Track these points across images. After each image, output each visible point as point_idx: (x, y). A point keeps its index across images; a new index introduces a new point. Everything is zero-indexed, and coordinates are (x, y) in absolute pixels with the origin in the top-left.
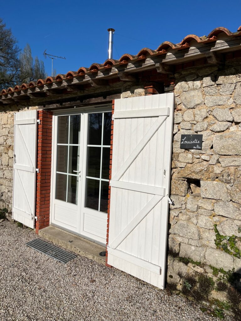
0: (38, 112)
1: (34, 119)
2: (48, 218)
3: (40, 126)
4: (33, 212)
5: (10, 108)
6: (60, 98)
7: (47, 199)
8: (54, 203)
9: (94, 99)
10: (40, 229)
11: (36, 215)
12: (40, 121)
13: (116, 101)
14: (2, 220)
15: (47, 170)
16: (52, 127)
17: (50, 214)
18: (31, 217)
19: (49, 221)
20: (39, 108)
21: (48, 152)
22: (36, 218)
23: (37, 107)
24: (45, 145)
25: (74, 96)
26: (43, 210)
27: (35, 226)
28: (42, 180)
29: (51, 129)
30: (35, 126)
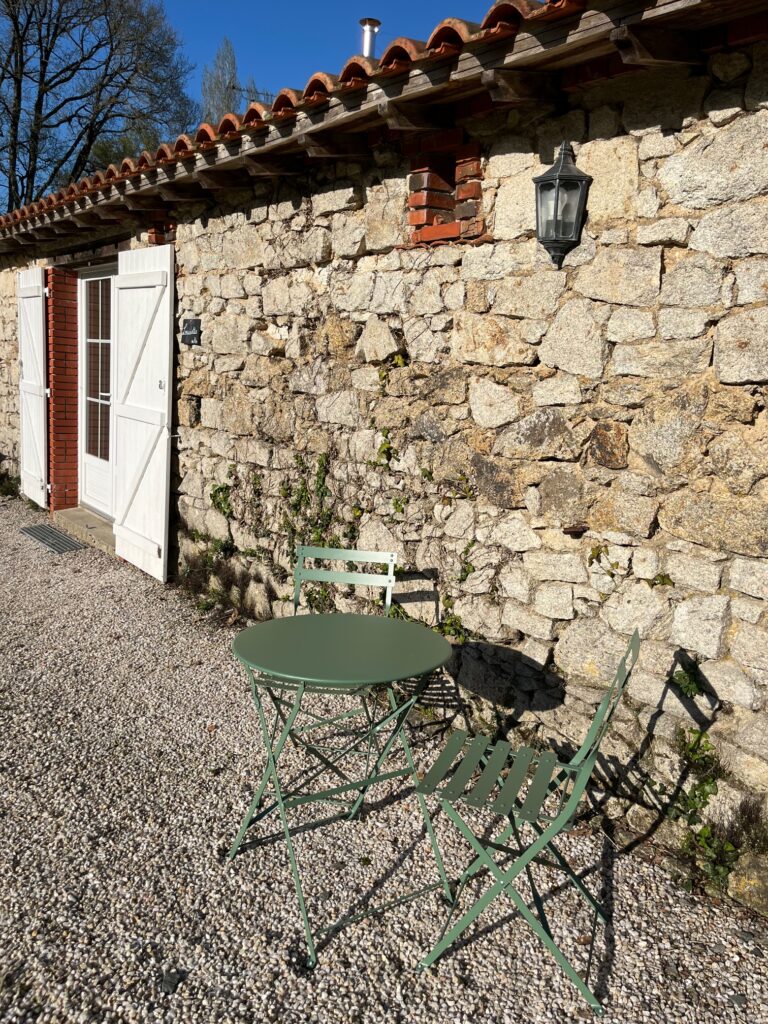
0: (46, 273)
1: (38, 287)
2: (76, 490)
3: (50, 302)
4: (43, 474)
5: (16, 261)
6: (70, 244)
7: (69, 451)
8: (85, 461)
9: (105, 248)
10: (55, 509)
11: (49, 483)
12: (50, 291)
13: (122, 255)
14: (10, 496)
15: (70, 394)
16: (76, 304)
17: (79, 484)
18: (39, 485)
19: (77, 497)
20: (48, 264)
21: (70, 357)
22: (49, 487)
23: (45, 261)
24: (62, 341)
25: (85, 241)
26: (61, 472)
27: (48, 503)
28: (57, 412)
29: (76, 308)
30: (39, 302)
